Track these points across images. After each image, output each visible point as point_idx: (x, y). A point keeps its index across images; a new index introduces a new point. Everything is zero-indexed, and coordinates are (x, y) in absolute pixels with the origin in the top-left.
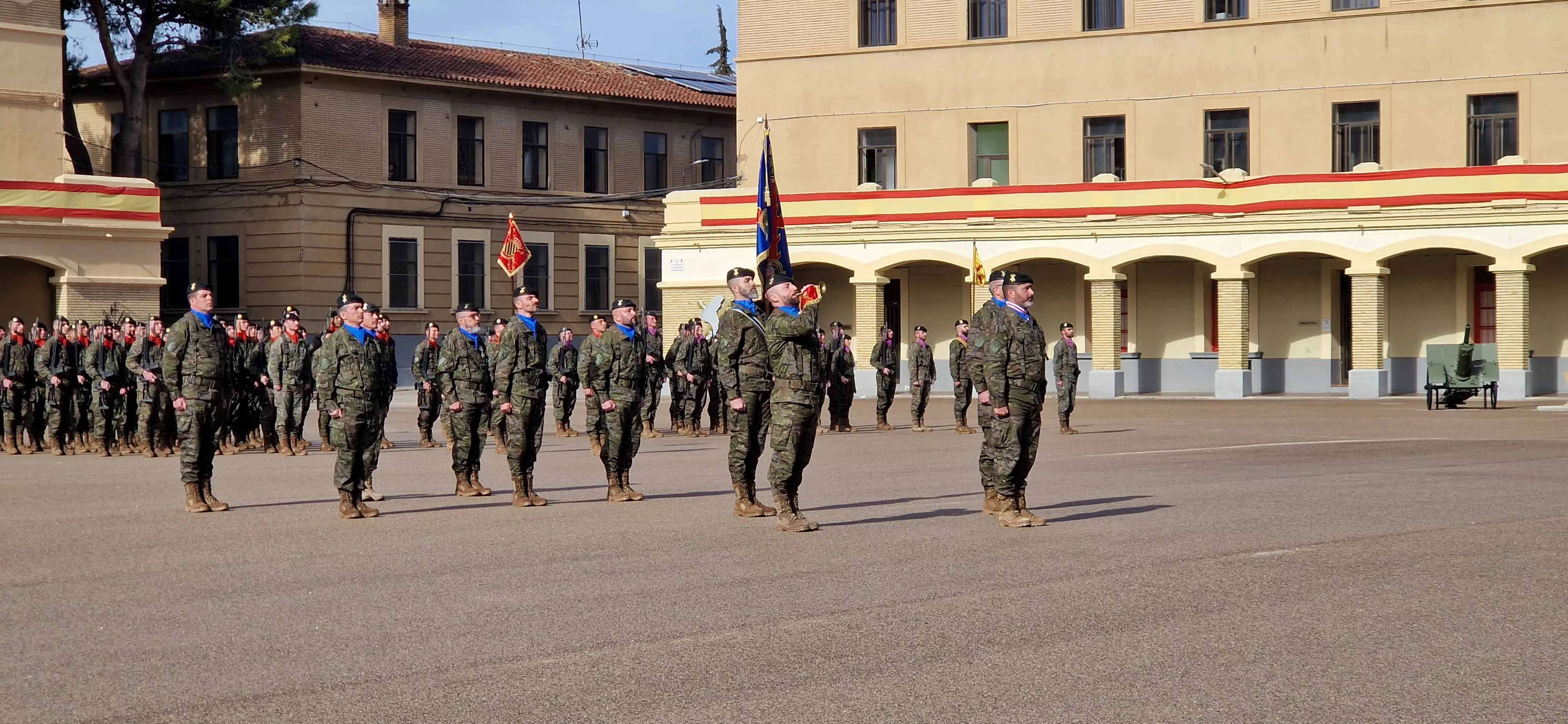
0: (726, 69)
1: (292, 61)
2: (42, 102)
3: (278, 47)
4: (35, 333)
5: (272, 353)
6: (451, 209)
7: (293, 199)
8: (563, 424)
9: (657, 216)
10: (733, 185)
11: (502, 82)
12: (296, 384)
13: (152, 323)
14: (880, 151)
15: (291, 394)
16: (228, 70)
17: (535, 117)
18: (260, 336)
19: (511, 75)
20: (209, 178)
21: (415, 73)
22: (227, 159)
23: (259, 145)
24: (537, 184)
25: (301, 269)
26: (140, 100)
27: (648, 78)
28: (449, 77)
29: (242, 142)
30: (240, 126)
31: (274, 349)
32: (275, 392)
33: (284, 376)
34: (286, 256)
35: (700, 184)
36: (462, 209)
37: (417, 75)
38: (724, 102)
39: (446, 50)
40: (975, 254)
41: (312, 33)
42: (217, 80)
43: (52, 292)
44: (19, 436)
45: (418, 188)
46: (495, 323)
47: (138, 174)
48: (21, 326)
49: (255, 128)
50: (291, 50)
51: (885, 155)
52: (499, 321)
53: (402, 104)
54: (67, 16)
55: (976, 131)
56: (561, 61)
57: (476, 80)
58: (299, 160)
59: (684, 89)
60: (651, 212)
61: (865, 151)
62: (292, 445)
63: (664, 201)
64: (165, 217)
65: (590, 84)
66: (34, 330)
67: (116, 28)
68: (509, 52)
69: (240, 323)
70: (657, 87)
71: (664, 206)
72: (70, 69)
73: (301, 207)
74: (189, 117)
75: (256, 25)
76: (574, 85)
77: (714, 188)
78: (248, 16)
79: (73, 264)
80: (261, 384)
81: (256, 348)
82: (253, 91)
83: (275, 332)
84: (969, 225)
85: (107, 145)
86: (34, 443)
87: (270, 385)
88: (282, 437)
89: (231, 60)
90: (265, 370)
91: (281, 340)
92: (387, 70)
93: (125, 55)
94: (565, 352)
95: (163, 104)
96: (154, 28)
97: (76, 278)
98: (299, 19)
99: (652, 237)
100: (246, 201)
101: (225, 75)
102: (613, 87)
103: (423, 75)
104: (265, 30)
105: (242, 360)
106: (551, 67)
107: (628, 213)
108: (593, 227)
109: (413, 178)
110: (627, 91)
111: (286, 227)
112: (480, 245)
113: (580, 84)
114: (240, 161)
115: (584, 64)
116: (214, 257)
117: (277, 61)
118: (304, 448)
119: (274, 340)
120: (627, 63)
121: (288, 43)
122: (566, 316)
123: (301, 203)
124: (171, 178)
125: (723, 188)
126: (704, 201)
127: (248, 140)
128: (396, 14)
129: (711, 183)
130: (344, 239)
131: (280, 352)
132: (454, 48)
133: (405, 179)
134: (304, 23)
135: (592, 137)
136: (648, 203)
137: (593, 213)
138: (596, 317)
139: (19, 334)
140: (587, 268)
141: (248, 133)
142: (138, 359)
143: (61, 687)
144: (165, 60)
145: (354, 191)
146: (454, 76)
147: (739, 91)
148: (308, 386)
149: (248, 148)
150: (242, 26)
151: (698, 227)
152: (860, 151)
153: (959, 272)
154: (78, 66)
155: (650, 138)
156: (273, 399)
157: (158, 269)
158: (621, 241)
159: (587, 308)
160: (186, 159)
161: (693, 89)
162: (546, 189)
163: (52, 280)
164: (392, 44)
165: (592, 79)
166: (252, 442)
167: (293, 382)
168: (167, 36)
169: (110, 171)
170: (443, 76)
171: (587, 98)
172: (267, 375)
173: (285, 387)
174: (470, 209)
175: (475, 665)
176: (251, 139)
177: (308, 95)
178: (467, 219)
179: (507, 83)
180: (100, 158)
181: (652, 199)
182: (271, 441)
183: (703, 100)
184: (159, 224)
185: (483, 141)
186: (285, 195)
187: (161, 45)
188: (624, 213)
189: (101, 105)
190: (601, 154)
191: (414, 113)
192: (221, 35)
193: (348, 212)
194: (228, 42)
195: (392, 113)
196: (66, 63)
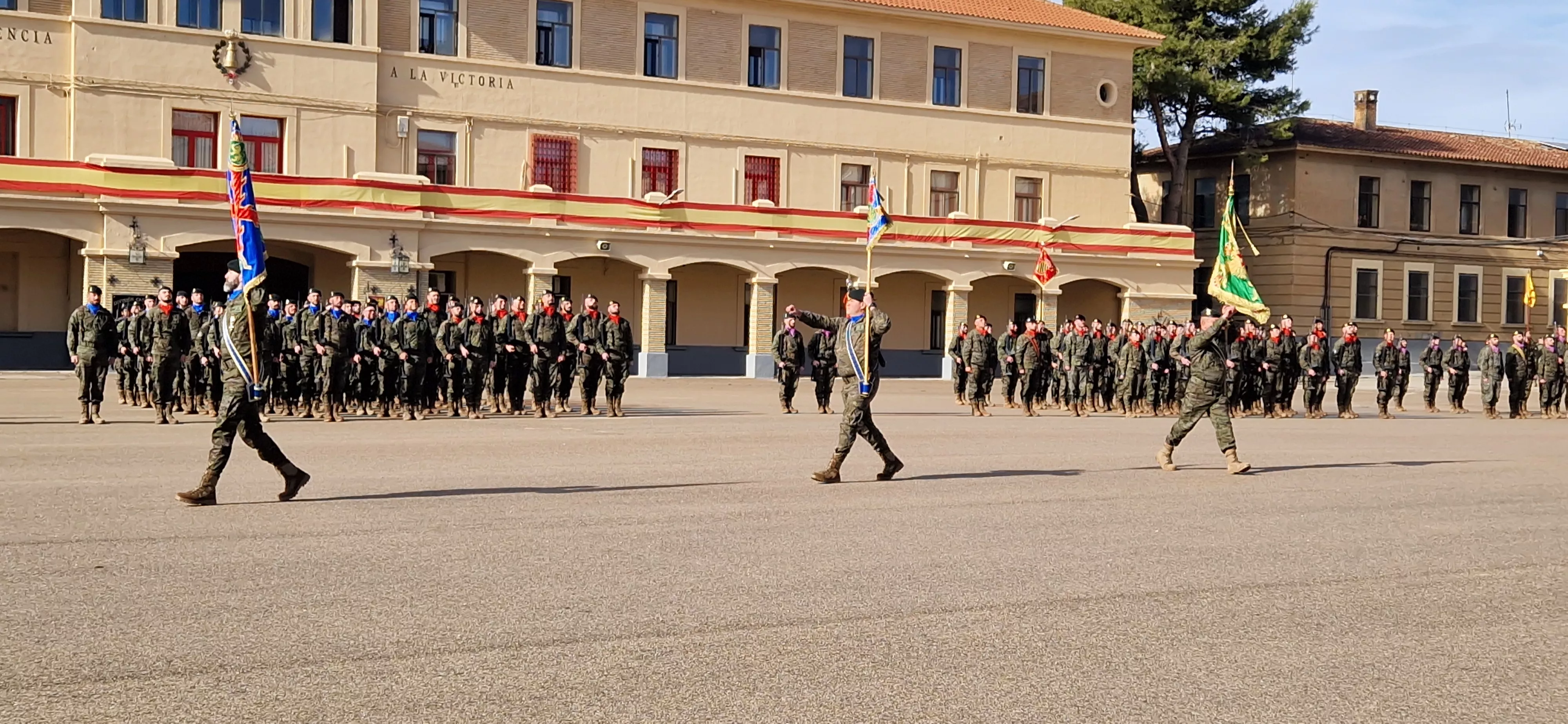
1: (1290, 142)
2: (1117, 174)
3: (1281, 132)
6: (1403, 248)
7: (1287, 240)
9: (1564, 255)
11: (1444, 157)
13: (1188, 325)
16: (1242, 150)
17: (1470, 181)
19: (1453, 150)
21: (1379, 150)
23: (1264, 202)
24: (1471, 231)
25: (1291, 289)
26: (1183, 171)
28: (1404, 153)
29: (1252, 200)
30: (1252, 188)
34: (1281, 280)
36: (1413, 248)
37: (1381, 152)
39: (1402, 132)
41: (1306, 123)
42: (1236, 156)
43: (1119, 302)
45: (1380, 233)
47: (1179, 223)
49: (1261, 190)
50: (1290, 134)
53: (1369, 172)
54: (1135, 114)
56: (1491, 140)
57: (1425, 155)
58: (1293, 212)
60: (1560, 252)
64: (1197, 253)
65: (1514, 157)
66: (1109, 327)
67: (1168, 121)
72: (1136, 151)
73: (1295, 245)
74: (1215, 183)
75: (1266, 118)
76: (1502, 157)
78: (1260, 111)
79: (1133, 285)
82: (1262, 163)
85: (1159, 202)
89: (1246, 143)
92: (1358, 148)
93: (1173, 140)
95: (1198, 174)
96: (1194, 121)
97: (1136, 294)
98: (1297, 112)
99: (1561, 271)
101: (1242, 153)
102: (1533, 159)
103: (1386, 152)
104: (1272, 121)
106: (1481, 145)
107: (1541, 252)
109: (1378, 226)
110: (1543, 161)
111: (1282, 260)
112: (1425, 274)
113: (1506, 157)
114: (1251, 213)
115: (1510, 142)
117: (1279, 142)
120: (1544, 141)
123: (1293, 243)
124: (1202, 225)
127: (1258, 198)
128: (1368, 107)
130: (1326, 268)
132: (1410, 132)
133: (1370, 226)
134: (1301, 116)
135: (1514, 196)
136: (1557, 245)
137: (1515, 252)
140: (1510, 292)
141: (1256, 194)
142: (1178, 349)
144: (1200, 143)
145: (1332, 235)
146: (1408, 153)
149: (1257, 204)
150: (1255, 119)
154: (1142, 149)
155: (1560, 196)
157: (1190, 288)
158: (1535, 273)
159: (1508, 322)
160: (1212, 212)
162: (1478, 234)
163: (1119, 295)
164: (1362, 128)
165: (1516, 153)
166: (1255, 410)
168: (1203, 127)
169: (1160, 220)
170: (1400, 152)
171: (1511, 167)
174: (1418, 248)
175: (1427, 574)
176: (1260, 198)
177: (1301, 166)
178: (1415, 256)
179: (1449, 157)
180: (1154, 212)
181: (1559, 242)
184: (1193, 257)
185: (1429, 199)
186: (1281, 237)
187: (1199, 133)
188: (1539, 253)
189: (1156, 175)
190: (1522, 209)
191: (1378, 179)
192: (1241, 125)
193: (1327, 249)
194: (1245, 130)
195: (1361, 178)
196: (1134, 147)
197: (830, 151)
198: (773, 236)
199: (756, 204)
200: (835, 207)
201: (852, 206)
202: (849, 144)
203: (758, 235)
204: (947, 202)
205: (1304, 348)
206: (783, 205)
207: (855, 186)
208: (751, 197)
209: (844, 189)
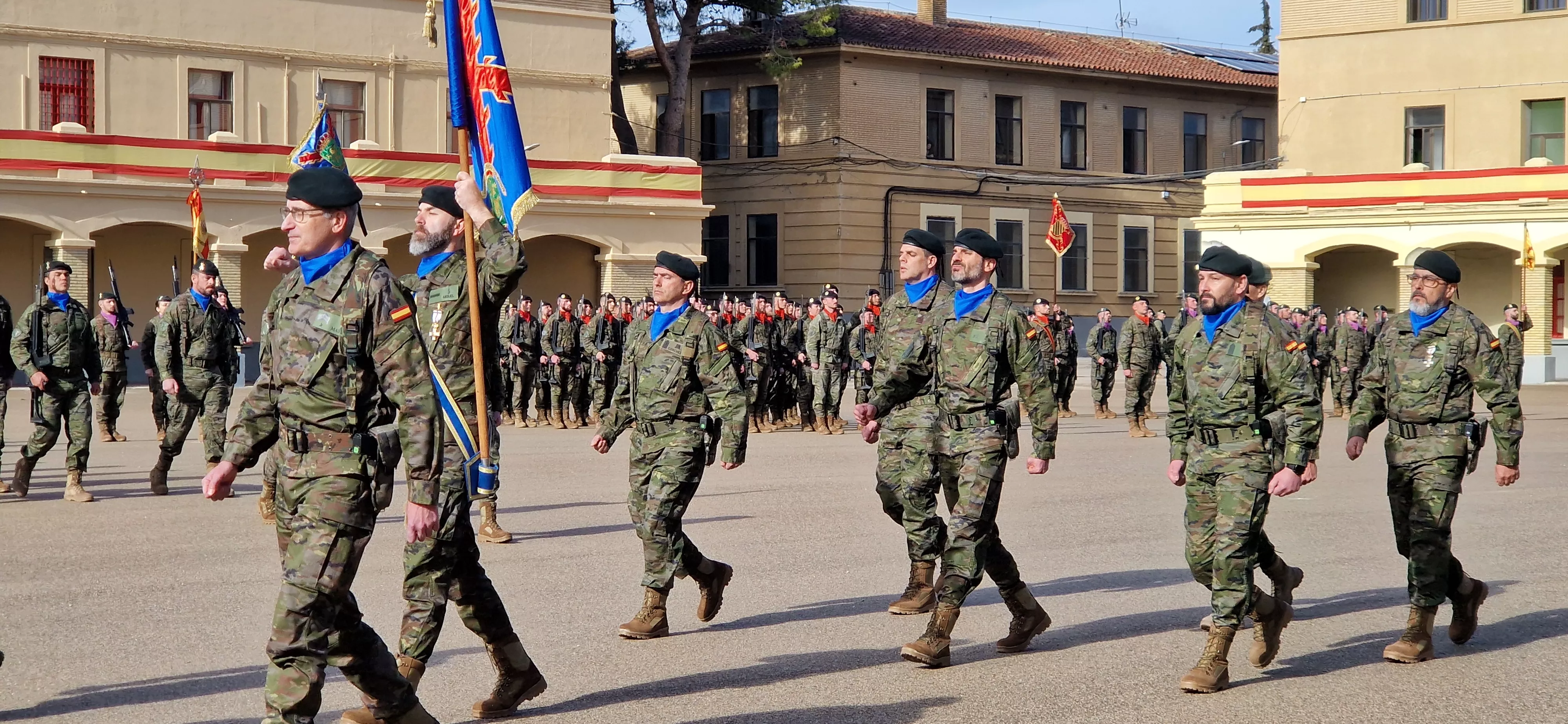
0: (1268, 48)
1: (831, 41)
2: (591, 85)
3: (819, 27)
4: (581, 310)
5: (810, 331)
6: (988, 188)
7: (831, 177)
8: (1101, 405)
9: (1196, 197)
10: (1274, 166)
11: (1040, 62)
12: (834, 362)
14: (1427, 131)
15: (829, 372)
16: (768, 50)
17: (1073, 96)
18: (798, 313)
19: (1049, 54)
20: (749, 156)
21: (953, 52)
22: (768, 138)
23: (799, 123)
24: (1075, 164)
25: (839, 247)
26: (684, 80)
27: (1187, 57)
28: (987, 56)
29: (781, 121)
30: (780, 104)
31: (812, 328)
32: (813, 370)
33: (822, 354)
34: (823, 234)
35: (1240, 165)
36: (1001, 189)
37: (955, 54)
38: (1267, 82)
39: (982, 28)
40: (1526, 236)
41: (852, 14)
42: (759, 60)
43: (598, 269)
44: (565, 411)
45: (956, 167)
46: (1035, 303)
47: (681, 154)
48: (569, 303)
49: (795, 107)
50: (831, 30)
51: (1432, 135)
52: (1039, 301)
53: (940, 83)
55: (1531, 108)
56: (1099, 40)
57: (1014, 59)
58: (838, 138)
59: (1225, 68)
60: (1191, 194)
61: (1412, 131)
62: (829, 424)
63: (1204, 182)
64: (707, 195)
65: (1129, 63)
66: (581, 306)
67: (663, 10)
68: (1047, 31)
69: (779, 301)
70: (1197, 66)
71: (1204, 187)
72: (618, 52)
73: (840, 185)
74: (730, 97)
75: (797, 6)
76: (1113, 64)
77: (1254, 169)
79: (618, 243)
80: (798, 362)
81: (795, 326)
82: (794, 71)
83: (814, 309)
84: (1521, 206)
85: (653, 125)
86: (580, 419)
87: (807, 363)
88: (819, 415)
89: (772, 41)
90: (802, 348)
91: (819, 318)
92: (925, 49)
93: (670, 37)
94: (1104, 333)
95: (707, 84)
96: (699, 11)
97: (621, 256)
99: (1192, 219)
100: (784, 179)
101: (766, 55)
102: (1153, 66)
103: (961, 54)
104: (805, 11)
105: (779, 338)
106: (1089, 46)
107: (1167, 194)
108: (1133, 208)
109: (951, 157)
110: (1166, 70)
111: (824, 206)
112: (1018, 225)
113: (1118, 64)
114: (780, 140)
115: (1123, 43)
116: (753, 235)
117: (816, 41)
118: (841, 427)
119: (812, 317)
120: (1167, 42)
121: (829, 24)
122: (1105, 298)
123: (839, 181)
124: (713, 157)
125: (1264, 169)
126: (1245, 182)
127: (788, 118)
129: (1252, 165)
130: (882, 217)
131: (818, 331)
132: (992, 27)
133: (943, 158)
135: (1130, 116)
136: (1187, 184)
137: (1133, 194)
138: (1138, 298)
139: (567, 310)
140: (1126, 250)
141: (788, 112)
143: (607, 657)
144: (709, 42)
145: (892, 170)
146: (992, 56)
147: (1282, 70)
148: (845, 365)
149: (788, 126)
150: (783, 8)
151: (1239, 208)
152: (1407, 131)
153: (1509, 255)
154: (626, 49)
155: (1190, 119)
156: (811, 377)
157: (699, 247)
158: (1160, 223)
159: (1126, 289)
160: (727, 137)
161: (1233, 69)
162: (1085, 169)
163: (597, 258)
164: (931, 23)
165: (1132, 58)
167: (830, 360)
168: (711, 18)
169: (654, 150)
170: (981, 55)
171: (1126, 78)
172: (805, 352)
173: (822, 365)
174: (1008, 188)
176: (791, 118)
177: (847, 74)
178: (1005, 199)
179: (1045, 63)
180: (645, 138)
181: (1192, 180)
182: (809, 419)
183: (1244, 79)
184: (701, 201)
185: (1020, 121)
186: (822, 173)
187: (705, 27)
188: (1163, 194)
189: (646, 85)
190: (1140, 134)
191: (952, 92)
192: (763, 16)
193: (885, 190)
194: (769, 23)
195: (930, 92)
196: (615, 46)
197: (171, 50)
198: (86, 176)
199: (57, 129)
200: (180, 133)
201: (205, 131)
202: (199, 39)
203: (62, 175)
204: (348, 124)
205: (856, 331)
206: (100, 130)
207: (209, 102)
208: (50, 119)
209: (194, 107)
